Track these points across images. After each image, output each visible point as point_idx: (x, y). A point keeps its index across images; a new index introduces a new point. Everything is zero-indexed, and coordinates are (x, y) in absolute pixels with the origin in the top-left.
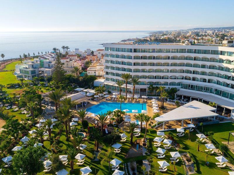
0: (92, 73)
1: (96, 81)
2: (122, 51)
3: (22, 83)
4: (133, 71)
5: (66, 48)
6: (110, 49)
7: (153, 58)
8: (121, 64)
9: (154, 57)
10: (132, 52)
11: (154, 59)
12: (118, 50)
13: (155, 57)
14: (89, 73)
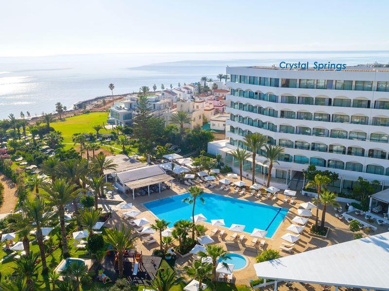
0: (219, 126)
1: (211, 142)
2: (260, 84)
3: (98, 133)
4: (278, 129)
5: (223, 77)
6: (239, 78)
7: (327, 101)
8: (256, 113)
9: (330, 100)
10: (278, 86)
11: (330, 104)
12: (252, 81)
13: (333, 100)
14: (214, 125)
